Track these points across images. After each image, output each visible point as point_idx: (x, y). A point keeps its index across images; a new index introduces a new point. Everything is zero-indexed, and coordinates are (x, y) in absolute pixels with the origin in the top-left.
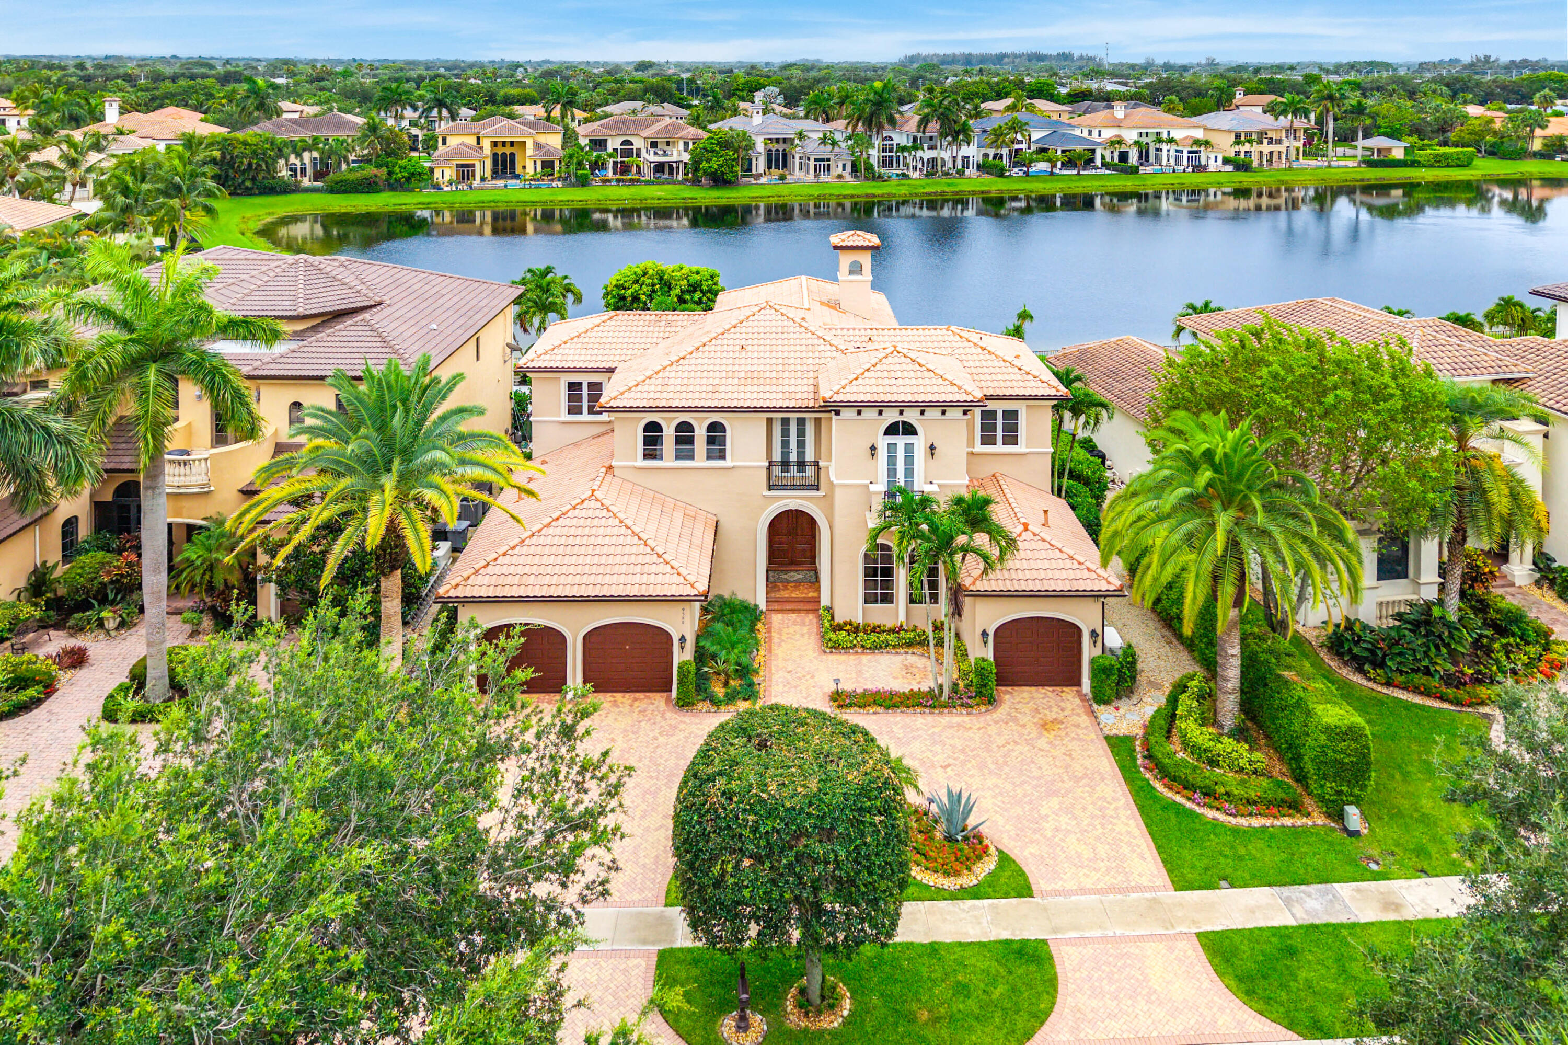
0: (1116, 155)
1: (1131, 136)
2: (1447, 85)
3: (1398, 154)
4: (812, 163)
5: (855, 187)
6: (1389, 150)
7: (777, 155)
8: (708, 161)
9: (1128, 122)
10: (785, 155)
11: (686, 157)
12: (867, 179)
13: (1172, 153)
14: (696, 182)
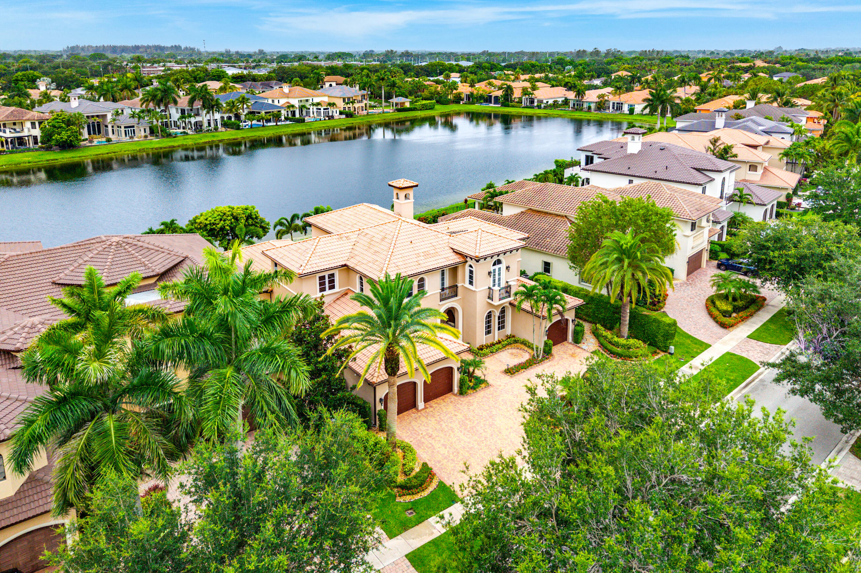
0: (290, 113)
1: (295, 102)
2: (402, 68)
3: (407, 105)
4: (123, 129)
5: (158, 143)
6: (404, 103)
7: (94, 126)
8: (59, 134)
9: (291, 95)
10: (99, 126)
11: (37, 132)
12: (163, 137)
13: (315, 110)
14: (49, 149)
